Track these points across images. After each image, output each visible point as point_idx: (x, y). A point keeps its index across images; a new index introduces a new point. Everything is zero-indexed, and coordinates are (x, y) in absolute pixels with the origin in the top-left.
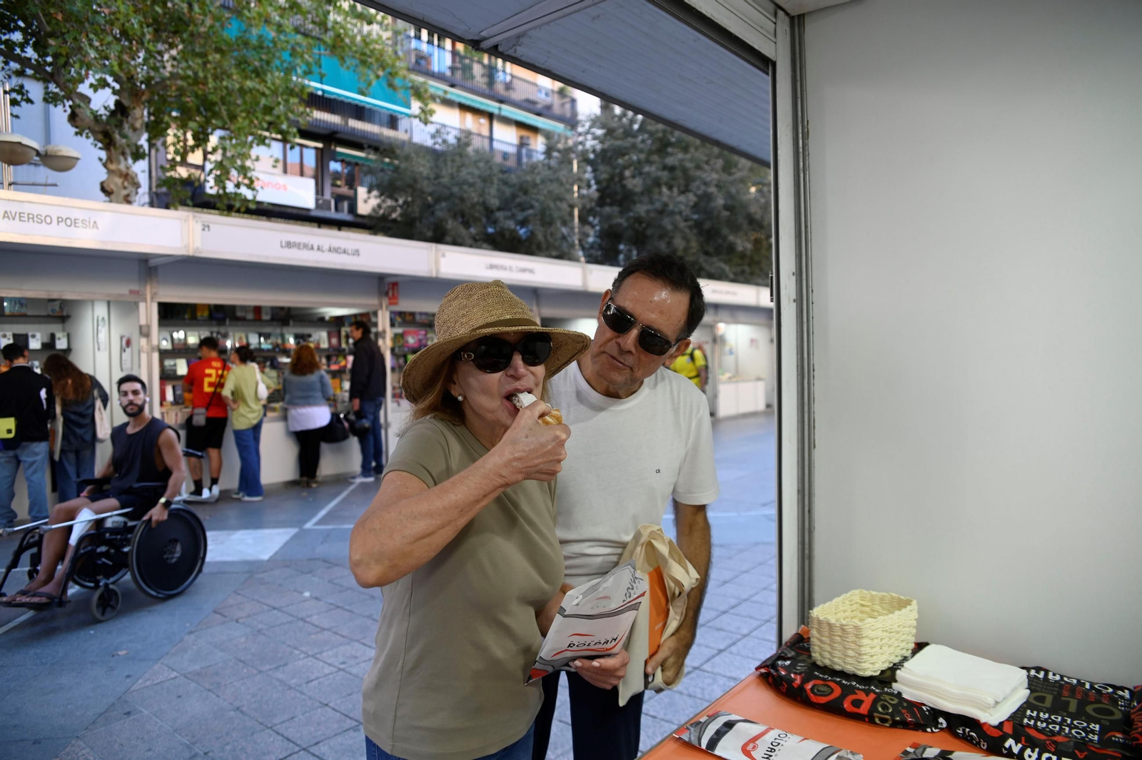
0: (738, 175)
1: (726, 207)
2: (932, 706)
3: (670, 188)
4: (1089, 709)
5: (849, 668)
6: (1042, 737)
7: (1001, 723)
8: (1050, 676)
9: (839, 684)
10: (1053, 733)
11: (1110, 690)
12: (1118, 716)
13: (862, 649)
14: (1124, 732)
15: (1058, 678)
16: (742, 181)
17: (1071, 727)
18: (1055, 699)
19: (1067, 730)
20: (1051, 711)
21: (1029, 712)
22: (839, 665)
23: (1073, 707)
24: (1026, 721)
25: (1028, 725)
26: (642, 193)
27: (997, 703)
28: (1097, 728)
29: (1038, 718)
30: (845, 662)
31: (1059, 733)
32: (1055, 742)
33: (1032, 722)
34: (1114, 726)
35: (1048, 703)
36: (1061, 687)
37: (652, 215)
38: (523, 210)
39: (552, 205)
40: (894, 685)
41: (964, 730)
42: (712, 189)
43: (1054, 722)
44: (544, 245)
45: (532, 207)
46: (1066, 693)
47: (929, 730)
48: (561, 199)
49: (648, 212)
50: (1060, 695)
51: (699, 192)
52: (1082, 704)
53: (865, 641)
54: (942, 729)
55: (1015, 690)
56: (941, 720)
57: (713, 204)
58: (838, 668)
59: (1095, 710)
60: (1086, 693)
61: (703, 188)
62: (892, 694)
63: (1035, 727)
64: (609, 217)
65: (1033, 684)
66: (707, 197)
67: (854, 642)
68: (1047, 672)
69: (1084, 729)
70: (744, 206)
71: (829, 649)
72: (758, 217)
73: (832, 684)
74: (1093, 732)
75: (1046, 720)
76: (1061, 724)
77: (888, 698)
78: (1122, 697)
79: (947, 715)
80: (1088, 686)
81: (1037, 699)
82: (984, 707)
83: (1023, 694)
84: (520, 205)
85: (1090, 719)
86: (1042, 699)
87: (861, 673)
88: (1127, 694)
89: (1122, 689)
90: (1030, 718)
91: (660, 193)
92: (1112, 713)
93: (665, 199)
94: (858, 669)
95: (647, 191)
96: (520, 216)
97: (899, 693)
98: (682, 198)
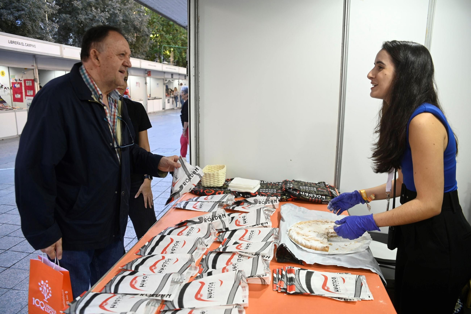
0: (129, 6)
1: (124, 21)
2: (238, 191)
3: (96, 8)
4: (274, 187)
5: (216, 185)
6: (264, 194)
7: (255, 192)
8: (265, 182)
9: (213, 190)
10: (267, 193)
11: (278, 183)
12: (279, 187)
13: (219, 179)
14: (281, 190)
15: (266, 182)
16: (131, 9)
17: (270, 191)
18: (266, 186)
19: (269, 192)
20: (266, 189)
21: (261, 190)
22: (212, 185)
23: (270, 187)
24: (260, 191)
25: (261, 192)
26: (82, 9)
27: (254, 188)
28: (276, 190)
29: (263, 190)
30: (214, 184)
31: (268, 192)
32: (267, 194)
33: (262, 191)
34: (279, 189)
35: (265, 187)
36: (267, 184)
37: (88, 21)
38: (18, 11)
39: (35, 10)
40: (228, 188)
41: (247, 196)
42: (117, 11)
43: (266, 191)
44: (32, 32)
45: (23, 10)
46: (268, 185)
47: (238, 197)
48: (39, 8)
49: (85, 19)
50: (267, 185)
51: (111, 12)
52: (272, 186)
53: (220, 177)
54: (241, 197)
55: (257, 185)
56: (241, 195)
57: (117, 19)
58: (212, 186)
59: (275, 187)
60: (273, 184)
61: (112, 10)
62: (228, 190)
63: (263, 192)
64: (65, 19)
65: (261, 184)
66: (114, 15)
67: (217, 177)
68: (264, 181)
69: (273, 191)
70: (132, 22)
71: (209, 181)
72: (138, 27)
73: (211, 190)
74: (275, 191)
75: (265, 191)
76: (268, 191)
77: (227, 191)
78: (280, 184)
79: (242, 193)
80: (273, 183)
81: (262, 187)
82: (251, 189)
83: (259, 186)
84: (15, 7)
85: (274, 189)
86: (263, 187)
87: (218, 186)
88: (281, 183)
89: (280, 183)
90: (261, 191)
91: (91, 10)
92: (278, 187)
93: (94, 14)
94: (218, 185)
95: (85, 8)
96: (17, 14)
97: (230, 190)
98: (102, 14)
